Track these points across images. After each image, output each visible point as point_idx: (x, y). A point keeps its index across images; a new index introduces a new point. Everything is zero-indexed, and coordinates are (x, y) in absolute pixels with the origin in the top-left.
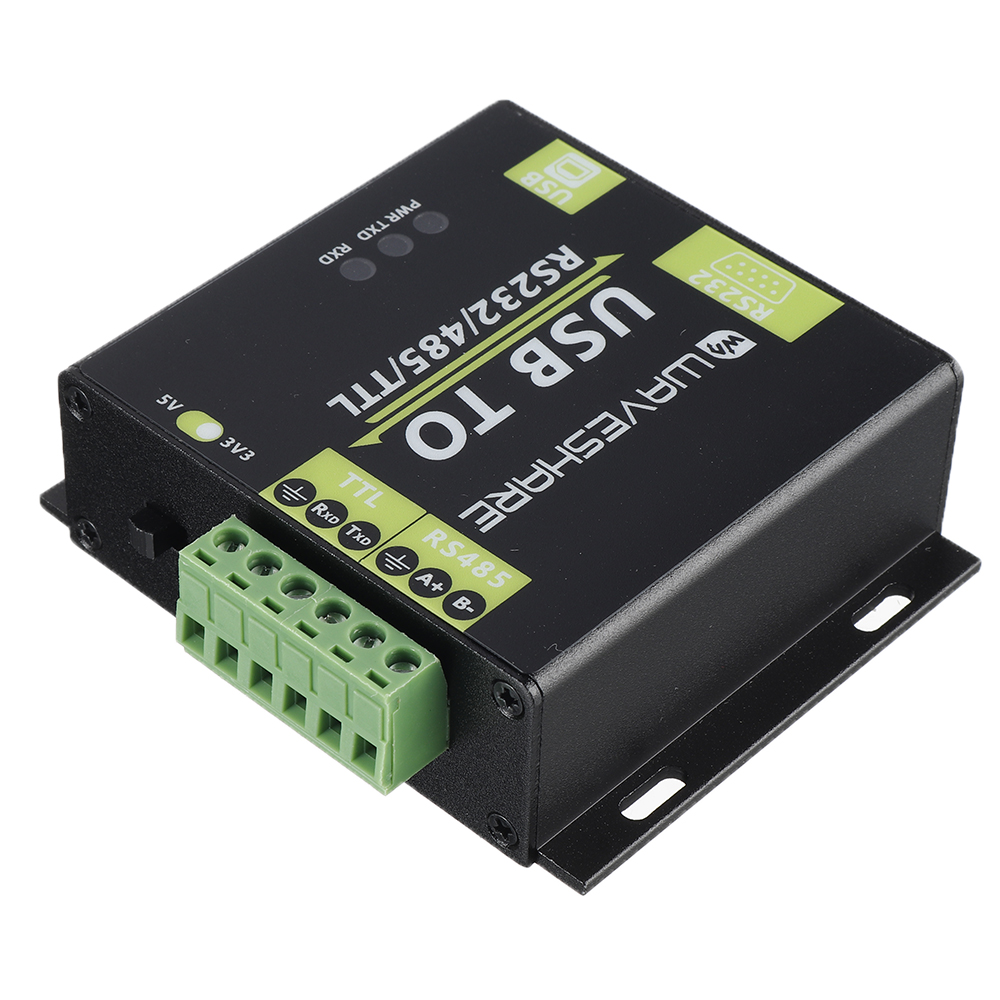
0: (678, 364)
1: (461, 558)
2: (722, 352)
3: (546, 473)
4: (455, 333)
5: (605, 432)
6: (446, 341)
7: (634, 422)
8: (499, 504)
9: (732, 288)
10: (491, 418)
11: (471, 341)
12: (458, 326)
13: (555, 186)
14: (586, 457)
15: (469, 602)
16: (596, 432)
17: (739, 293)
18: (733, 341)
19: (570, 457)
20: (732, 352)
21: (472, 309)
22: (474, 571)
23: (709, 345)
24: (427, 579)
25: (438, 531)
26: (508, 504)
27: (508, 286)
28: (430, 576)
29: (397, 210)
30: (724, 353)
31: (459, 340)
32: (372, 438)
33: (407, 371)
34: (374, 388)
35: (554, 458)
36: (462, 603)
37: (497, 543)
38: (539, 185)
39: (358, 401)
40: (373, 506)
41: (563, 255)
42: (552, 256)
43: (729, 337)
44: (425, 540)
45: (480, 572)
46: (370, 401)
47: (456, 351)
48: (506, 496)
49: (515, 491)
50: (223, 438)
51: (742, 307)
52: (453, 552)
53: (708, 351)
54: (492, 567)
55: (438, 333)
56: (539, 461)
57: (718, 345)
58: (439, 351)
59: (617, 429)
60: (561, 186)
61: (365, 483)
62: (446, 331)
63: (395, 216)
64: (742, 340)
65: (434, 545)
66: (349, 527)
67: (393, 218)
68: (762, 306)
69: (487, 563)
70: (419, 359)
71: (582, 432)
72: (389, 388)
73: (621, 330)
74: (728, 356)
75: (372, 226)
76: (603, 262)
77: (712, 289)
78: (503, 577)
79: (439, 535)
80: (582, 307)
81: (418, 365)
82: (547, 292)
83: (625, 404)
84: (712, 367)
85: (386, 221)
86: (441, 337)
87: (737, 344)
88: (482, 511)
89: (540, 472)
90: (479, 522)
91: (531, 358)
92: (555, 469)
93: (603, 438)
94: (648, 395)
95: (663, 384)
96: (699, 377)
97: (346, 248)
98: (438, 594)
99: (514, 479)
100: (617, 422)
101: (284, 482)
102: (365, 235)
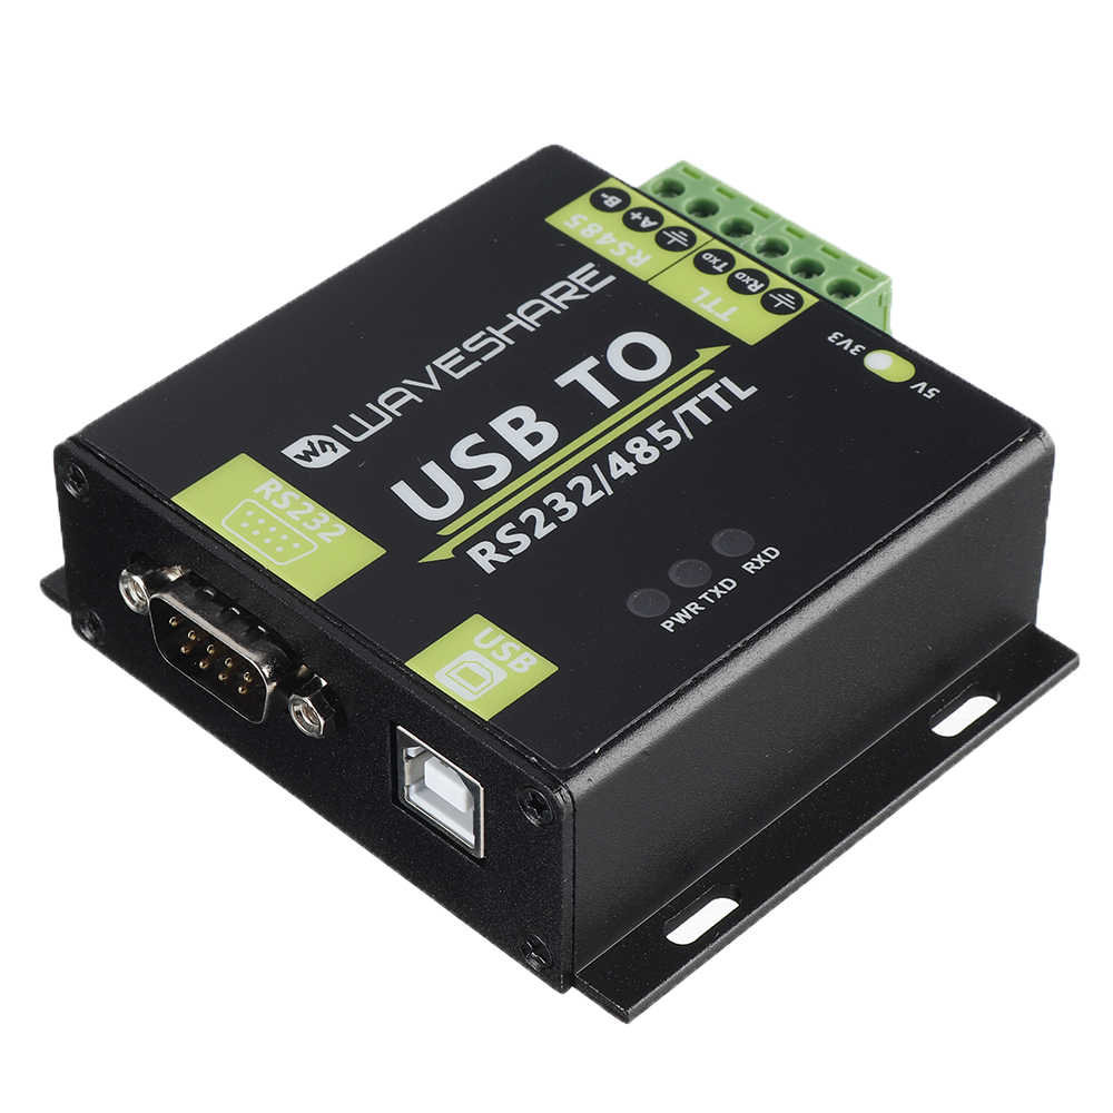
0: (372, 430)
1: (614, 240)
2: (322, 443)
3: (525, 318)
4: (620, 467)
5: (461, 358)
6: (630, 458)
7: (428, 368)
8: (575, 289)
9: (298, 519)
10: (581, 373)
11: (601, 458)
12: (616, 474)
13: (494, 654)
14: (483, 333)
15: (606, 202)
16: (470, 357)
17: (292, 514)
18: (307, 456)
19: (500, 333)
20: (310, 443)
21: (600, 494)
22: (600, 229)
23: (335, 450)
24: (646, 222)
25: (636, 265)
26: (566, 289)
27: (558, 522)
28: (643, 225)
29: (690, 617)
30: (319, 442)
31: (614, 458)
32: (707, 354)
33: (671, 424)
34: (706, 405)
35: (517, 333)
36: (612, 201)
37: (578, 254)
38: (515, 655)
39: (723, 392)
40: (702, 289)
41: (490, 561)
42: (504, 559)
43: (310, 460)
44: (648, 257)
45: (595, 228)
46: (710, 393)
47: (618, 445)
48: (568, 296)
49: (558, 301)
50: (862, 354)
51: (291, 495)
52: (621, 246)
53: (337, 444)
54: (583, 232)
55: (638, 466)
56: (532, 329)
57: (324, 450)
58: (637, 446)
59: (447, 362)
60: (486, 653)
61: (712, 311)
62: (629, 469)
63: (692, 610)
64: (297, 456)
65: (640, 252)
66: (725, 270)
67: (694, 607)
68: (267, 497)
69: (588, 236)
70: (659, 437)
71: (485, 358)
72: (691, 406)
73: (432, 470)
74: (315, 439)
75: (719, 596)
76: (444, 553)
77: (321, 518)
78: (572, 223)
79: (635, 261)
80: (473, 497)
81: (660, 430)
82: (512, 516)
83: (436, 386)
84: (335, 427)
85: (702, 603)
86: (635, 462)
87: (304, 452)
88: (591, 283)
89: (532, 319)
90: (595, 273)
91: (534, 438)
92: (516, 322)
93: (463, 352)
94: (410, 396)
95: (393, 408)
96: (353, 416)
97: (749, 567)
98: (636, 210)
99: (558, 312)
100: (446, 368)
101: (794, 311)
102: (728, 585)
